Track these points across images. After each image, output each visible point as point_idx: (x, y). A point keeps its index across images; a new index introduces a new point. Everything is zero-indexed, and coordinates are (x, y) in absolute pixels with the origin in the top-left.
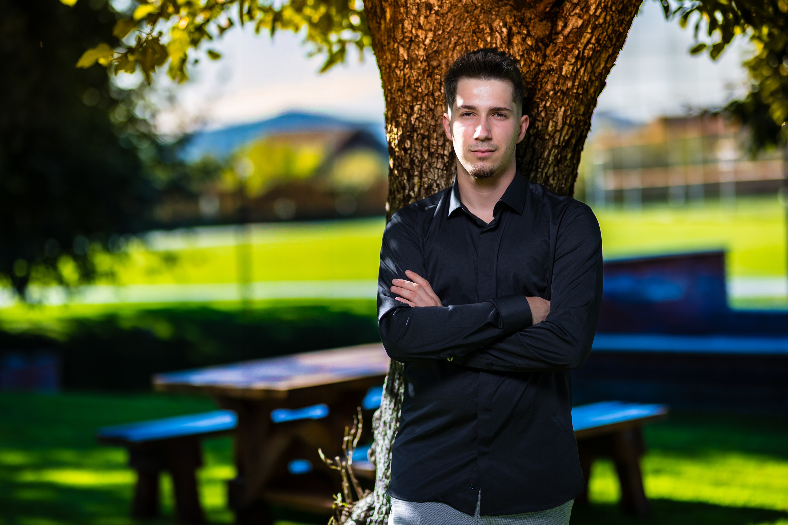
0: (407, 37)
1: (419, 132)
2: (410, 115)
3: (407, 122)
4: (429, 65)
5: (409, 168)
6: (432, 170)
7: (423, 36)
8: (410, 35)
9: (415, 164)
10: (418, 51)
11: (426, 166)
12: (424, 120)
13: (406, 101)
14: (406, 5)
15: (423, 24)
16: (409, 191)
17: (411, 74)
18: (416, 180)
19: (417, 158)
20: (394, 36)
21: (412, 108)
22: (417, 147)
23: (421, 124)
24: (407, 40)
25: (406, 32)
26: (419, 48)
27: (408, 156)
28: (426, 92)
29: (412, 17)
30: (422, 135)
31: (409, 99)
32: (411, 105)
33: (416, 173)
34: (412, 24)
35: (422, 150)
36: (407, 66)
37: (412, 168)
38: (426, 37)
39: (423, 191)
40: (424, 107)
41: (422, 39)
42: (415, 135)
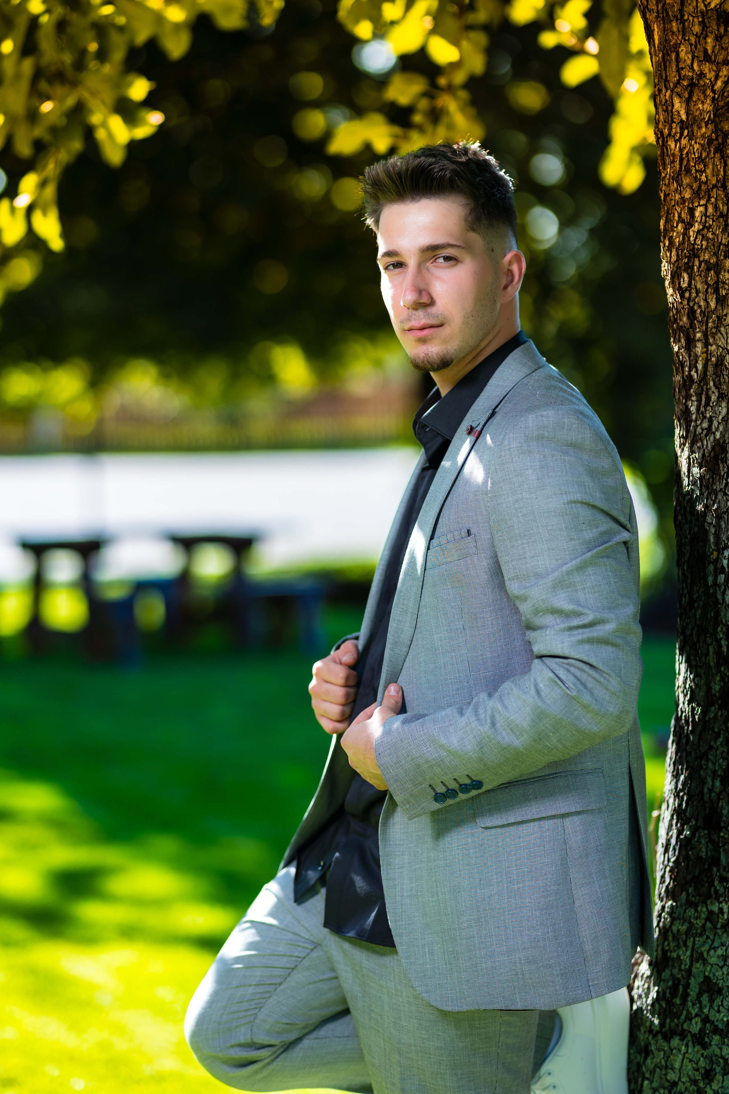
0: (685, 78)
1: (701, 259)
2: (689, 225)
3: (683, 239)
4: (716, 130)
5: (688, 326)
6: (722, 329)
7: (711, 75)
8: (690, 74)
9: (695, 318)
10: (703, 103)
11: (713, 322)
12: (710, 235)
13: (683, 200)
14: (682, 16)
15: (713, 52)
16: (690, 370)
17: (691, 148)
18: (699, 348)
19: (700, 307)
20: (666, 76)
21: (691, 212)
22: (699, 286)
23: (704, 243)
24: (685, 83)
25: (682, 68)
26: (706, 97)
27: (685, 302)
28: (714, 182)
29: (693, 39)
30: (706, 262)
31: (687, 195)
32: (691, 206)
33: (698, 335)
34: (693, 53)
35: (707, 291)
36: (686, 132)
37: (692, 326)
38: (717, 77)
39: (710, 369)
40: (710, 210)
41: (710, 80)
42: (697, 263)
